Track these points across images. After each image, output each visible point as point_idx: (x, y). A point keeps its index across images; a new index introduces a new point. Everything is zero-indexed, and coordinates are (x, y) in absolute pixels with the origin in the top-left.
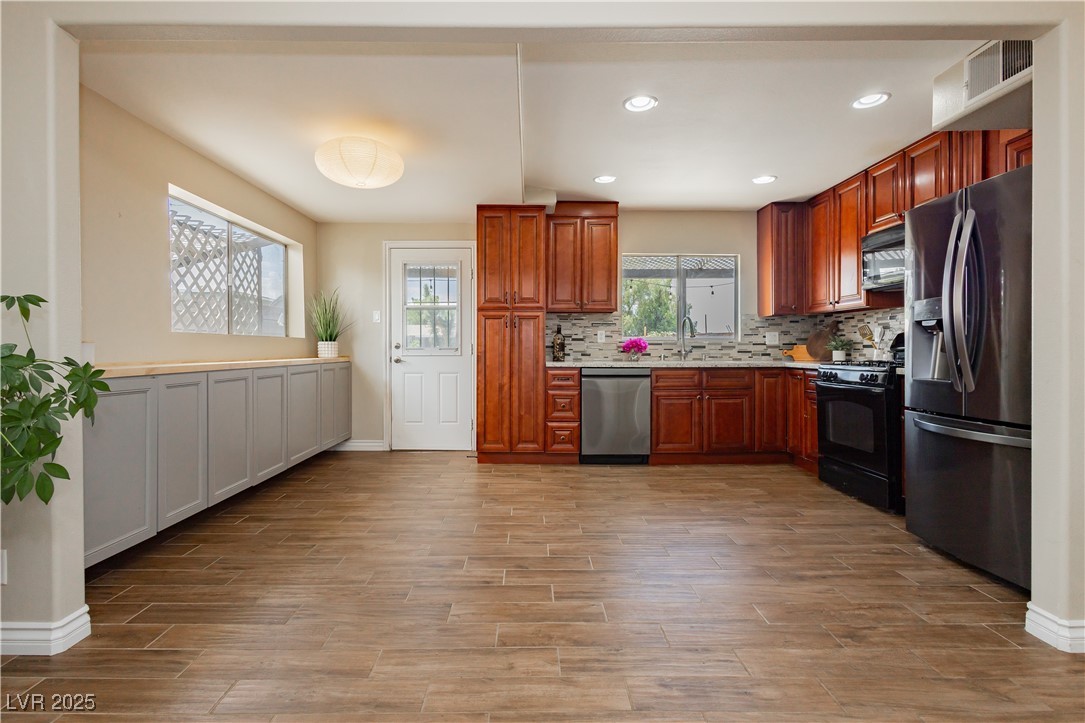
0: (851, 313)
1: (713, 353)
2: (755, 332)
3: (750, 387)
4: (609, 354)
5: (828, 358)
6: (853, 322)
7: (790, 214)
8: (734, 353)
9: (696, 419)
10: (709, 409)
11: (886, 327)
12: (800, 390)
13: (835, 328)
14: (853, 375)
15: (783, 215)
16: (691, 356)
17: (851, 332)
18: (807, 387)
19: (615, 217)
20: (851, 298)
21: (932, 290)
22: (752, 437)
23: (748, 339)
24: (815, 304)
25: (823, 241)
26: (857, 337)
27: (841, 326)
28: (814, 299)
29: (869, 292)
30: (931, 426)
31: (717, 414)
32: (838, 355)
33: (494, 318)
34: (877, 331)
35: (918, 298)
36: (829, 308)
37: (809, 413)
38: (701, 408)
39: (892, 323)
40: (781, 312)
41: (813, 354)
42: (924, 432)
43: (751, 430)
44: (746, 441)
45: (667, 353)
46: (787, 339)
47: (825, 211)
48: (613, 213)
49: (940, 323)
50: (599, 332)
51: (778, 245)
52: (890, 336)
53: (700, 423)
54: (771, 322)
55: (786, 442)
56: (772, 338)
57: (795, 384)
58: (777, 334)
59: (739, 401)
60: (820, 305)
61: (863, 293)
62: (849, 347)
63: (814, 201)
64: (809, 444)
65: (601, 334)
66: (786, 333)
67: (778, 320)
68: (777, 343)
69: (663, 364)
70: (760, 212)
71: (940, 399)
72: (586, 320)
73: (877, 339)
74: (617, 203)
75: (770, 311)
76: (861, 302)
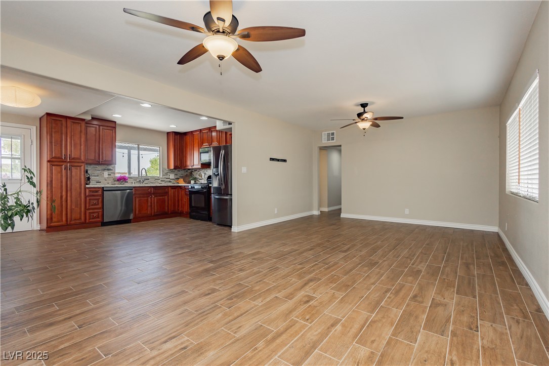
0: (196, 170)
1: (152, 181)
2: (167, 174)
3: (167, 193)
4: (110, 182)
5: (189, 183)
6: (196, 172)
7: (178, 136)
8: (159, 181)
9: (149, 204)
10: (154, 200)
11: (205, 174)
12: (183, 192)
13: (191, 173)
14: (197, 187)
15: (176, 136)
16: (145, 182)
17: (196, 175)
18: (185, 191)
19: (115, 128)
20: (197, 165)
21: (217, 166)
22: (168, 209)
23: (164, 177)
24: (186, 166)
25: (188, 147)
26: (198, 176)
27: (193, 173)
28: (186, 164)
29: (201, 164)
30: (217, 197)
31: (157, 202)
32: (192, 182)
33: (57, 165)
34: (203, 175)
35: (214, 168)
36: (190, 167)
37: (186, 199)
38: (151, 200)
39: (207, 173)
40: (176, 168)
41: (185, 182)
42: (215, 198)
43: (168, 206)
44: (166, 210)
45: (135, 181)
46: (177, 177)
47: (188, 138)
48: (114, 126)
49: (218, 174)
50: (105, 173)
51: (175, 146)
52: (207, 176)
53: (151, 206)
54: (171, 171)
55: (178, 209)
56: (172, 176)
57: (182, 191)
58: (173, 175)
59: (164, 197)
60: (188, 166)
61: (200, 164)
62: (195, 179)
63: (185, 134)
64: (186, 209)
65: (106, 174)
66: (176, 175)
67: (174, 171)
68: (173, 178)
69: (133, 185)
70: (168, 133)
71: (218, 190)
72: (99, 167)
73: (203, 177)
74: (115, 122)
75: (172, 167)
76: (200, 167)
